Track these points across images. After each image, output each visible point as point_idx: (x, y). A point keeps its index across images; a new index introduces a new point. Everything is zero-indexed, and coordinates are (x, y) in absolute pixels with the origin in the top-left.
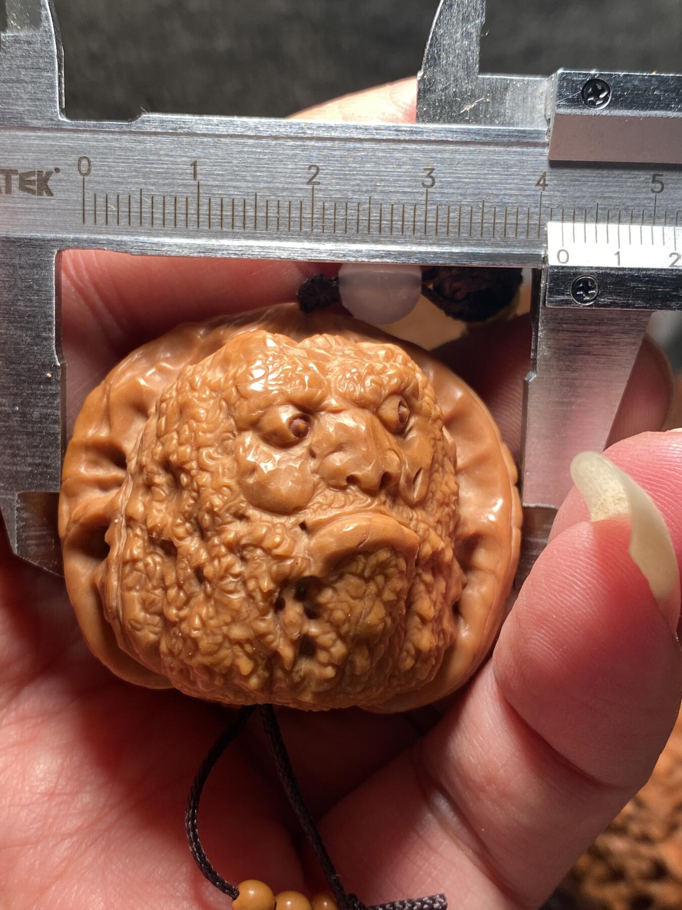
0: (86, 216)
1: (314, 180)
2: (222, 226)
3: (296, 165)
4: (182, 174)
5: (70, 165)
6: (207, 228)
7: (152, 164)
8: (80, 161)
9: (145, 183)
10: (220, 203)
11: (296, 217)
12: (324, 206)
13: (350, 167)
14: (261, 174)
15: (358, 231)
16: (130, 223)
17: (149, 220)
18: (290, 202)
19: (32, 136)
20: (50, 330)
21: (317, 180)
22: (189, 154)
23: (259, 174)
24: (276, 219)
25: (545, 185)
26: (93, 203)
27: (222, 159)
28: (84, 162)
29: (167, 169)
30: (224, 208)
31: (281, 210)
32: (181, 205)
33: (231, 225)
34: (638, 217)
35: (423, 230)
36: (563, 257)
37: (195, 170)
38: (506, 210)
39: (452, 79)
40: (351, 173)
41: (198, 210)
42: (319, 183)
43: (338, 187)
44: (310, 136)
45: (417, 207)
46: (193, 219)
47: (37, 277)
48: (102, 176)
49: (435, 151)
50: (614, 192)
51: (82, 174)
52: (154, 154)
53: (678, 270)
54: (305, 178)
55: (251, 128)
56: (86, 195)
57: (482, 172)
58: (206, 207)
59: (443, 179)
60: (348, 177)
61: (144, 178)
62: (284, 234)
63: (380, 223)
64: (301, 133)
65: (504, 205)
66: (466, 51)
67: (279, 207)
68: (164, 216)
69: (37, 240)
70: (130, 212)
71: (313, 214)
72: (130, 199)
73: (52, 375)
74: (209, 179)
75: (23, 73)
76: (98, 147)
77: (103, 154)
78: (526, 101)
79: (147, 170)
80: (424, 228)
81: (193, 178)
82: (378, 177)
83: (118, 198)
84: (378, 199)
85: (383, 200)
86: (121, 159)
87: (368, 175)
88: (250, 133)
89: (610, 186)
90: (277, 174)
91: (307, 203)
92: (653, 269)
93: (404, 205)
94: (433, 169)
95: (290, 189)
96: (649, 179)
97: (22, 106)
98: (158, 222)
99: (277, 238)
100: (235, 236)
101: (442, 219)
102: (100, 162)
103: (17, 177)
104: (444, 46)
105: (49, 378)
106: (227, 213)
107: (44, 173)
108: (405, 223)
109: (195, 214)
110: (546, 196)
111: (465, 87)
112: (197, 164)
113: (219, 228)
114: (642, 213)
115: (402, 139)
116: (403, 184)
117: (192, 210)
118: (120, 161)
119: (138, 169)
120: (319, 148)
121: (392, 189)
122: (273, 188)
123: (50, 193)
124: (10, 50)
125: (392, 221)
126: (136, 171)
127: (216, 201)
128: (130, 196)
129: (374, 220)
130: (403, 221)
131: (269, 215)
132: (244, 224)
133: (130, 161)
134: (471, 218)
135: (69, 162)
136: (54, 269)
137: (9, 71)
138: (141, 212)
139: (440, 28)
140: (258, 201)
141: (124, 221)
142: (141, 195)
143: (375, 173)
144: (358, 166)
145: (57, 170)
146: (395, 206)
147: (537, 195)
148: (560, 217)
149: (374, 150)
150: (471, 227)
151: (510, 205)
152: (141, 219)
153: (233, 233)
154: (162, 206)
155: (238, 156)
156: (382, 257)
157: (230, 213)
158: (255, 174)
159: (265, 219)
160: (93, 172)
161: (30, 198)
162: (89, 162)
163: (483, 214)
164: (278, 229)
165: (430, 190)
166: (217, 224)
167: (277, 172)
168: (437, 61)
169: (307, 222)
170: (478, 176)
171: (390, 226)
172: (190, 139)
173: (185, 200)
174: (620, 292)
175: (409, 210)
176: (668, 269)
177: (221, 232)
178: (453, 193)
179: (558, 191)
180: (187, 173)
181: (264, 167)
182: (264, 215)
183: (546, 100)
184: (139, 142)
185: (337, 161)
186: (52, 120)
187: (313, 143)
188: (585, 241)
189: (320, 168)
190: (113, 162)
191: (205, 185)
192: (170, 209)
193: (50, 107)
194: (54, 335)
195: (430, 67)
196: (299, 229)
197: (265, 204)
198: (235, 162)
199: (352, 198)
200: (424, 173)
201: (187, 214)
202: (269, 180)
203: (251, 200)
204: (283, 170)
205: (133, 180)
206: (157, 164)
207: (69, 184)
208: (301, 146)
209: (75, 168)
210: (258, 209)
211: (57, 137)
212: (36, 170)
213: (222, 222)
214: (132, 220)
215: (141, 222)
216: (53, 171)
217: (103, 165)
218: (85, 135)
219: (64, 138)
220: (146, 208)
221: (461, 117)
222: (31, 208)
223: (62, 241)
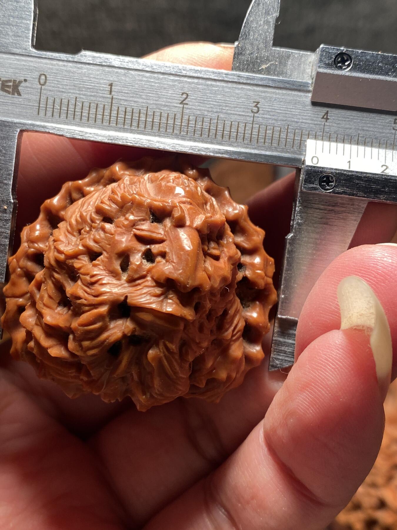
0: (40, 110)
1: (184, 102)
2: (124, 125)
3: (174, 91)
4: (103, 90)
5: (34, 78)
6: (115, 125)
7: (85, 82)
8: (40, 76)
9: (79, 94)
10: (124, 110)
11: (171, 124)
12: (189, 118)
13: (207, 96)
14: (152, 95)
15: (209, 136)
16: (67, 117)
17: (79, 117)
18: (168, 114)
19: (12, 58)
20: (10, 179)
21: (187, 102)
22: (108, 78)
23: (150, 95)
24: (159, 123)
25: (327, 119)
26: (45, 103)
27: (128, 83)
28: (43, 77)
29: (94, 86)
30: (127, 114)
31: (163, 119)
32: (100, 110)
33: (130, 125)
34: (383, 144)
35: (249, 140)
36: (315, 161)
37: (111, 88)
38: (302, 132)
39: (255, 48)
40: (208, 100)
41: (111, 113)
42: (187, 104)
43: (199, 108)
44: (184, 74)
45: (247, 124)
46: (107, 119)
47: (5, 145)
48: (53, 87)
49: (262, 92)
50: (370, 127)
51: (40, 84)
52: (87, 77)
53: (386, 175)
54: (179, 100)
55: (149, 66)
56: (42, 97)
57: (288, 107)
58: (116, 112)
59: (264, 109)
60: (206, 102)
61: (79, 90)
62: (162, 134)
63: (223, 133)
64: (178, 72)
65: (301, 129)
66: (265, 32)
67: (161, 116)
68: (89, 115)
69: (8, 122)
70: (68, 110)
71: (181, 123)
72: (68, 102)
73: (7, 207)
74: (119, 95)
75: (11, 20)
76: (52, 69)
77: (55, 73)
78: (300, 66)
80: (250, 138)
81: (109, 93)
82: (224, 104)
83: (61, 101)
84: (223, 118)
85: (226, 118)
86: (66, 77)
87: (218, 102)
88: (147, 69)
89: (367, 123)
90: (162, 96)
91: (179, 116)
92: (371, 174)
93: (239, 123)
94: (259, 102)
95: (169, 106)
96: (392, 121)
97: (8, 39)
98: (85, 119)
99: (158, 135)
100: (132, 131)
101: (262, 134)
102: (53, 78)
103: (1, 82)
104: (253, 28)
105: (5, 209)
106: (129, 117)
107: (17, 82)
108: (239, 134)
109: (108, 116)
110: (327, 125)
111: (263, 53)
112: (113, 85)
113: (122, 126)
114: (386, 142)
115: (241, 82)
116: (239, 109)
117: (107, 113)
118: (65, 78)
119: (76, 85)
120: (189, 83)
121: (233, 112)
122: (159, 104)
123: (19, 94)
125: (230, 132)
126: (74, 86)
127: (122, 109)
128: (69, 101)
129: (219, 130)
130: (237, 132)
131: (155, 120)
132: (138, 124)
133: (71, 79)
134: (280, 134)
135: (34, 76)
136: (16, 141)
138: (75, 112)
139: (251, 16)
140: (148, 111)
141: (63, 116)
142: (76, 100)
143: (223, 101)
144: (213, 96)
145: (25, 80)
146: (233, 123)
148: (335, 139)
149: (223, 87)
150: (279, 140)
151: (304, 129)
152: (74, 116)
153: (131, 129)
154: (88, 109)
155: (139, 82)
156: (223, 153)
157: (130, 117)
158: (149, 94)
159: (152, 123)
160: (47, 84)
161: (6, 96)
162: (46, 77)
163: (287, 133)
164: (159, 130)
165: (256, 115)
166: (122, 123)
167: (162, 95)
168: (247, 37)
169: (177, 128)
170: (286, 109)
171: (229, 134)
172: (110, 69)
173: (103, 106)
174: (349, 186)
175: (242, 125)
177: (123, 128)
178: (270, 118)
179: (335, 123)
180: (106, 90)
181: (154, 91)
182: (151, 120)
183: (313, 66)
184: (78, 68)
185: (200, 91)
186: (26, 49)
187: (186, 79)
188: (330, 153)
189: (189, 95)
190: (61, 79)
191: (116, 99)
192: (93, 111)
193: (26, 42)
194: (12, 183)
195: (243, 39)
196: (172, 131)
197: (152, 114)
198: (137, 86)
199: (207, 115)
200: (253, 104)
201: (103, 115)
202: (157, 99)
203: (144, 110)
204: (166, 94)
205: (72, 91)
206: (88, 82)
207: (32, 90)
208: (179, 80)
209: (37, 80)
210: (148, 116)
211: (28, 60)
212: (12, 79)
213: (124, 122)
214: (69, 115)
215: (74, 117)
216: (23, 80)
217: (55, 80)
218: (45, 61)
219: (32, 61)
220: (78, 109)
221: (260, 72)
222: (6, 102)
223: (24, 124)
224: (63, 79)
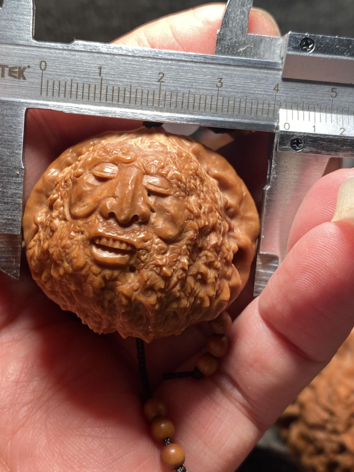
0: (42, 91)
1: (161, 80)
2: (112, 101)
3: (152, 72)
4: (94, 73)
5: (36, 65)
6: (105, 101)
7: (78, 66)
8: (41, 63)
9: (74, 77)
10: (112, 89)
11: (151, 99)
12: (165, 93)
13: (180, 75)
14: (135, 75)
15: (182, 108)
17: (75, 96)
18: (148, 90)
19: (17, 49)
20: (20, 149)
21: (163, 80)
22: (98, 63)
23: (133, 75)
24: (141, 99)
25: (278, 90)
26: (46, 85)
27: (114, 66)
28: (43, 64)
29: (86, 70)
30: (114, 92)
31: (144, 95)
32: (92, 89)
33: (117, 100)
34: (323, 109)
35: (215, 109)
36: (287, 126)
37: (100, 71)
38: (258, 101)
39: (234, 34)
40: (180, 78)
41: (101, 92)
42: (163, 82)
43: (173, 85)
44: (160, 57)
45: (213, 97)
46: (98, 96)
47: (14, 121)
48: (52, 71)
49: (224, 70)
50: (312, 96)
51: (41, 70)
52: (80, 62)
53: (344, 136)
54: (157, 79)
55: (130, 51)
56: (43, 80)
57: (246, 82)
58: (105, 91)
59: (227, 84)
60: (179, 80)
61: (74, 74)
62: (144, 107)
63: (194, 105)
64: (156, 56)
65: (257, 99)
66: (242, 21)
67: (142, 93)
68: (83, 94)
69: (16, 102)
70: (65, 91)
71: (160, 97)
72: (66, 84)
73: (19, 172)
74: (107, 76)
75: (14, 16)
76: (51, 57)
77: (53, 60)
78: (271, 48)
79: (76, 69)
80: (216, 108)
81: (99, 75)
82: (194, 81)
83: (60, 83)
84: (193, 92)
85: (196, 92)
86: (62, 63)
87: (189, 79)
88: (130, 54)
89: (310, 93)
90: (143, 76)
91: (157, 92)
92: (331, 135)
93: (206, 96)
94: (222, 78)
95: (149, 84)
96: (330, 90)
97: (13, 33)
98: (80, 97)
99: (140, 108)
100: (119, 106)
101: (225, 104)
102: (52, 64)
103: (8, 69)
104: (231, 17)
105: (18, 174)
106: (116, 94)
107: (22, 68)
108: (207, 105)
110: (278, 96)
111: (241, 38)
112: (102, 68)
113: (111, 102)
114: (325, 107)
115: (207, 62)
116: (206, 85)
117: (98, 92)
118: (62, 64)
119: (71, 69)
120: (165, 64)
121: (201, 87)
122: (140, 83)
123: (24, 78)
124: (9, 4)
125: (200, 103)
126: (70, 70)
127: (110, 88)
128: (66, 82)
129: (190, 102)
130: (205, 104)
131: (137, 96)
132: (124, 100)
133: (67, 64)
134: (240, 104)
135: (36, 63)
136: (24, 118)
137: (7, 14)
138: (71, 91)
139: (230, 8)
140: (132, 89)
141: (62, 95)
142: (72, 82)
143: (193, 79)
144: (184, 74)
145: (29, 67)
146: (202, 96)
147: (273, 95)
148: (284, 107)
149: (192, 67)
150: (240, 109)
151: (259, 99)
152: (71, 95)
153: (118, 104)
154: (82, 89)
155: (123, 65)
156: (194, 122)
157: (117, 94)
158: (132, 75)
159: (135, 99)
160: (47, 69)
161: (14, 81)
162: (46, 63)
163: (246, 103)
164: (141, 104)
165: (220, 89)
166: (110, 100)
167: (142, 75)
168: (227, 25)
169: (156, 102)
170: (245, 83)
171: (198, 106)
172: (99, 55)
173: (94, 86)
174: (314, 146)
175: (209, 98)
176: (339, 136)
177: (112, 104)
178: (231, 91)
179: (284, 93)
180: (96, 73)
181: (136, 72)
182: (135, 96)
183: (281, 48)
184: (72, 55)
185: (173, 71)
186: (28, 41)
187: (161, 61)
189: (165, 74)
190: (58, 65)
191: (105, 79)
192: (86, 90)
193: (28, 34)
194: (22, 152)
195: (223, 27)
196: (152, 105)
197: (135, 91)
198: (121, 68)
199: (180, 91)
200: (217, 80)
201: (95, 93)
202: (138, 78)
203: (128, 88)
204: (146, 74)
205: (68, 75)
206: (81, 67)
207: (35, 74)
208: (156, 62)
209: (38, 66)
210: (132, 93)
211: (30, 50)
212: (18, 66)
213: (112, 99)
214: (66, 95)
215: (71, 96)
216: (27, 67)
217: (53, 66)
218: (44, 50)
219: (33, 51)
220: (74, 89)
221: (238, 54)
222: (14, 86)
223: (29, 103)
224: (60, 65)
